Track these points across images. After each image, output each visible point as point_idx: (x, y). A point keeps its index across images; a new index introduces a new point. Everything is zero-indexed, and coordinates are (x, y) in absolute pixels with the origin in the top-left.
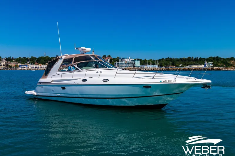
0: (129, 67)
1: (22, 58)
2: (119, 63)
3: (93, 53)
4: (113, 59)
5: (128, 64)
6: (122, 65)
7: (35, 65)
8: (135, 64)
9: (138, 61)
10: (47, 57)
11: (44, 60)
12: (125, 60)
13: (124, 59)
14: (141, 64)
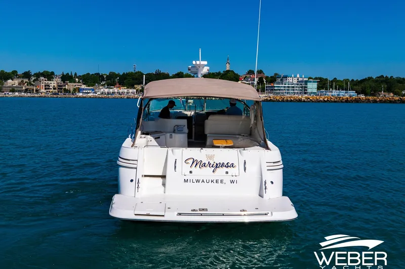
0: (295, 93)
1: (93, 74)
2: (275, 85)
3: (228, 65)
4: (267, 78)
5: (293, 87)
6: (280, 90)
7: (112, 88)
8: (306, 87)
9: (314, 82)
10: (139, 72)
11: (133, 79)
12: (290, 80)
13: (286, 77)
14: (319, 88)
